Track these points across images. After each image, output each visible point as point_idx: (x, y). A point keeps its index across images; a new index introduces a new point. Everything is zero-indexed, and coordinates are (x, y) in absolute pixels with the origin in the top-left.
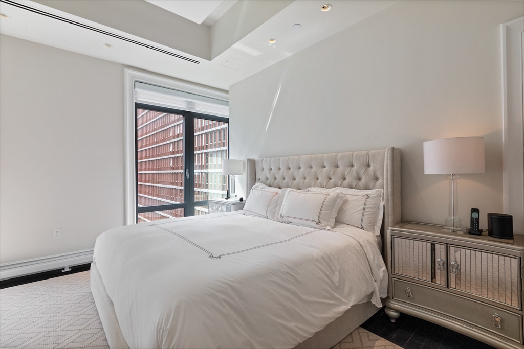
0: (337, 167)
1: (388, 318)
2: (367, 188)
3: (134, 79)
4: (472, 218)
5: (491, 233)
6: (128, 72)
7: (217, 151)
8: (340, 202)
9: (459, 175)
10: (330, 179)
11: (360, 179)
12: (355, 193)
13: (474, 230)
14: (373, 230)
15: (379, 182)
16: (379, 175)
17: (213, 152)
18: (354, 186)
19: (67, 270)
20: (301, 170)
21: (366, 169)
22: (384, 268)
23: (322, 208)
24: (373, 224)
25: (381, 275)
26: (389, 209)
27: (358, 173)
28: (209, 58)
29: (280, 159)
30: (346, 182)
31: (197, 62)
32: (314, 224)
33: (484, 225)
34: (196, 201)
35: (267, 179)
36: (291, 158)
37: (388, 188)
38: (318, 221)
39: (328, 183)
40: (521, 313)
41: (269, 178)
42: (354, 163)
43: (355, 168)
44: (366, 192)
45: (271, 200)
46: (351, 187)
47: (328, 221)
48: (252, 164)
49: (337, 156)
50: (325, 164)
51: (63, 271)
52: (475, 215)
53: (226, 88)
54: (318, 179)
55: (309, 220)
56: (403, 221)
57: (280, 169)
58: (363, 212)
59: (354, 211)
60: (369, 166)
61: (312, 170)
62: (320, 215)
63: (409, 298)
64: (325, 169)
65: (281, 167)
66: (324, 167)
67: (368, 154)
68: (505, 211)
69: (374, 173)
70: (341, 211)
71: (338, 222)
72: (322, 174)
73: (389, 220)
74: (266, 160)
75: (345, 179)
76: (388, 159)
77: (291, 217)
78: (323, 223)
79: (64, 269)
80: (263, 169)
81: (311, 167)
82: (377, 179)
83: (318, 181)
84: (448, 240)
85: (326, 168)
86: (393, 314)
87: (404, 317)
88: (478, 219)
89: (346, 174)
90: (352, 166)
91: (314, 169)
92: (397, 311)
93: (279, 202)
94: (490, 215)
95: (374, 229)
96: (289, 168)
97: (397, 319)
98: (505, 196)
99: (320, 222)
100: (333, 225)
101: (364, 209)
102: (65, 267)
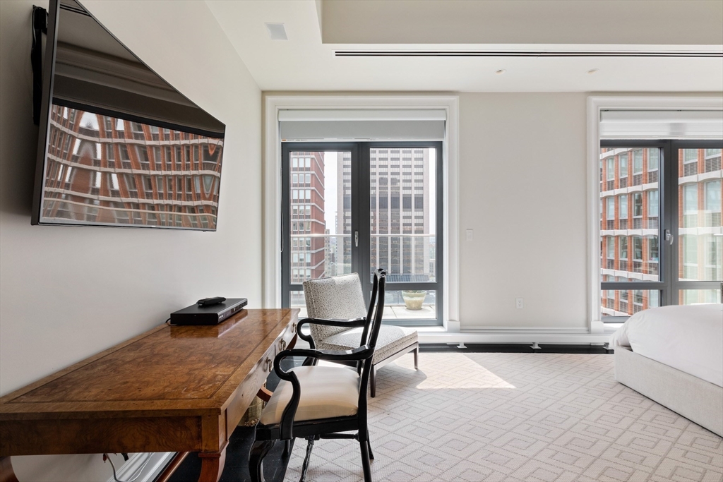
3: (600, 108)
6: (595, 100)
19: (536, 347)
51: (531, 347)
102: (534, 343)
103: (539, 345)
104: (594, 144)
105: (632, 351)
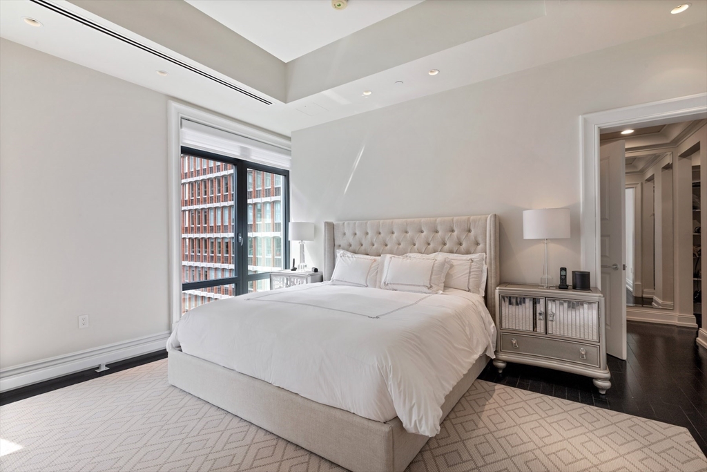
0: (437, 232)
1: (497, 368)
2: (468, 253)
3: (181, 115)
4: (561, 276)
5: (574, 287)
6: (174, 105)
7: (215, 208)
8: (447, 266)
9: (551, 239)
10: (429, 244)
11: (461, 244)
12: (459, 258)
13: (563, 286)
14: (477, 292)
15: (481, 246)
16: (480, 240)
17: (209, 208)
18: (455, 251)
19: (104, 368)
20: (394, 236)
21: (467, 236)
22: (493, 324)
23: (432, 273)
24: (478, 286)
25: (493, 331)
26: (493, 271)
27: (459, 239)
28: (285, 100)
29: (366, 223)
30: (447, 247)
31: (268, 103)
32: (425, 289)
33: (569, 281)
34: (250, 273)
35: (350, 245)
36: (381, 221)
37: (491, 252)
38: (429, 286)
39: (427, 249)
40: (598, 344)
41: (352, 244)
42: (455, 228)
43: (455, 233)
44: (469, 257)
45: (370, 268)
46: (451, 252)
47: (438, 286)
48: (331, 227)
49: (436, 220)
50: (423, 229)
51: (98, 371)
52: (563, 273)
53: (288, 133)
54: (414, 245)
55: (419, 286)
56: (501, 282)
57: (367, 234)
58: (469, 276)
59: (460, 276)
60: (469, 231)
61: (408, 235)
62: (430, 280)
63: (515, 349)
64: (423, 234)
65: (369, 231)
66: (422, 232)
67: (469, 219)
68: (583, 269)
69: (476, 238)
70: (448, 276)
71: (447, 287)
72: (420, 240)
73: (492, 282)
74: (348, 224)
75: (445, 244)
76: (490, 225)
77: (398, 284)
78: (435, 288)
79: (98, 368)
80: (345, 234)
81: (407, 232)
82: (478, 244)
83: (416, 247)
84: (546, 295)
85: (425, 233)
86: (501, 365)
87: (510, 365)
88: (565, 276)
89: (446, 239)
90: (453, 231)
91: (410, 234)
92: (504, 361)
93: (379, 269)
94: (573, 272)
95: (479, 291)
96: (380, 233)
97: (504, 370)
98: (582, 257)
99: (431, 287)
100: (443, 289)
101: (470, 272)
102: (100, 365)
103: (106, 366)
104: (175, 152)
105: (181, 351)
